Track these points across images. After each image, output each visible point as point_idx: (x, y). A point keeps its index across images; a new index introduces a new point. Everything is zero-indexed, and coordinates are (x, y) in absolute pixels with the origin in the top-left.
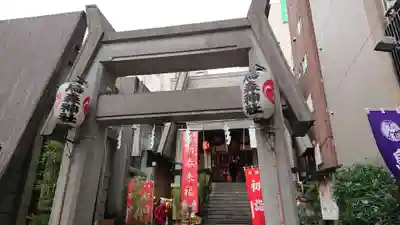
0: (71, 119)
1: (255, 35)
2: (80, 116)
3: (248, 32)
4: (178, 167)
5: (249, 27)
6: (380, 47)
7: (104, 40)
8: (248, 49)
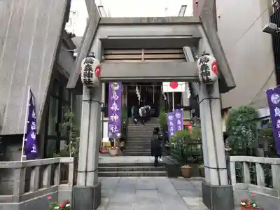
1: (203, 28)
3: (200, 28)
5: (201, 24)
6: (266, 30)
7: (101, 22)
8: (200, 38)
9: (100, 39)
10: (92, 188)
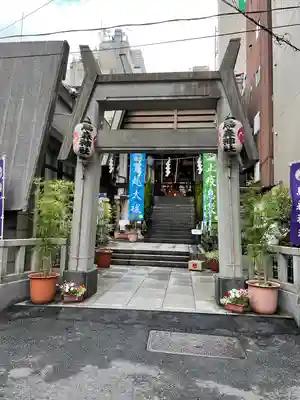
0: (87, 151)
1: (223, 85)
2: (91, 149)
4: (122, 181)
5: (220, 80)
7: (100, 81)
8: (218, 99)
9: (98, 101)
10: (84, 274)
